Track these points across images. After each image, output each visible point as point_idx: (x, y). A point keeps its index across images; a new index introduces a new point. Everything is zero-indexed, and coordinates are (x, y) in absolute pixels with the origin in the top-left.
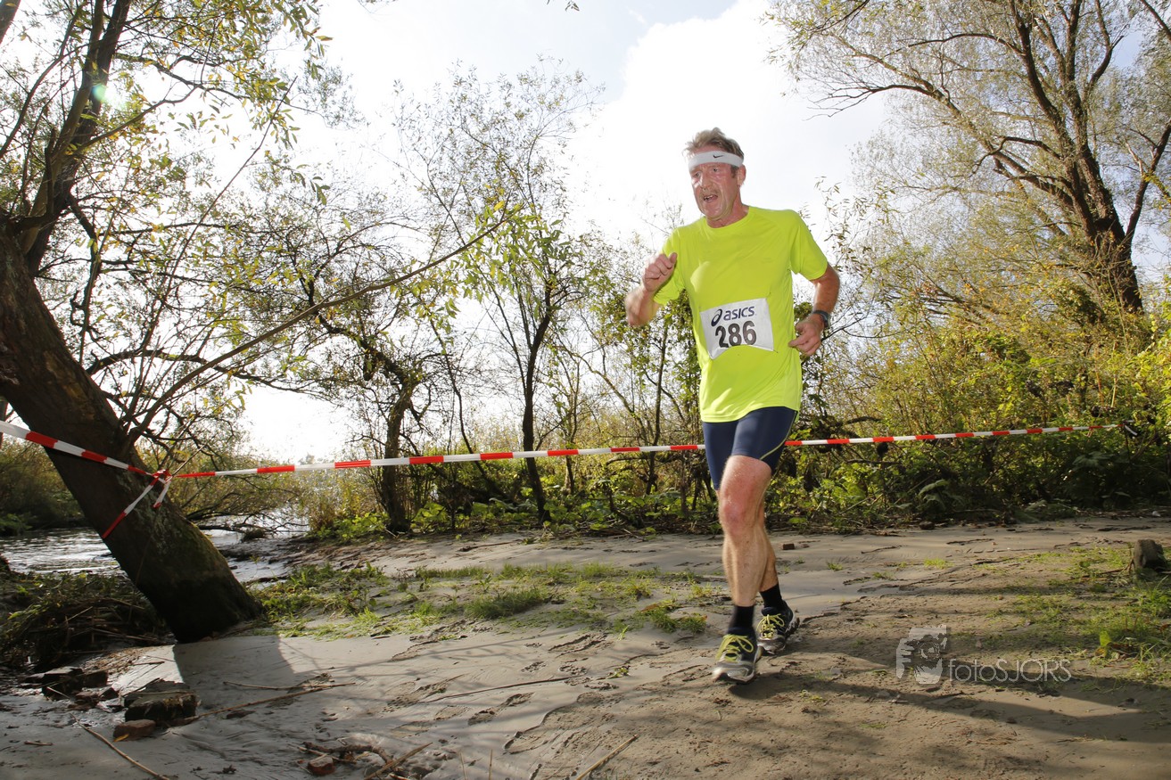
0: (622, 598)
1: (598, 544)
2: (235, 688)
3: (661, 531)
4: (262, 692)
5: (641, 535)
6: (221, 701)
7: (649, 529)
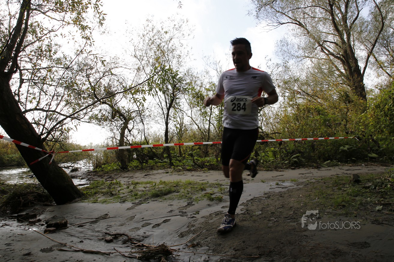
0: (197, 191)
1: (189, 174)
2: (79, 218)
3: (209, 169)
4: (87, 220)
5: (203, 171)
6: (75, 222)
7: (206, 169)
